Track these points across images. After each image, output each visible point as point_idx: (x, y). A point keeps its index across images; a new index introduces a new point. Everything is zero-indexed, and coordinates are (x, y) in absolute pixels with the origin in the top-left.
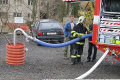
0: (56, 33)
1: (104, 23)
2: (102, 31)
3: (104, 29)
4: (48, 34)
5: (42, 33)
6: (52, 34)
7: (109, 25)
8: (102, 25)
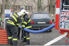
0: (45, 23)
1: (63, 14)
2: (63, 20)
3: (64, 18)
4: (38, 23)
5: (34, 22)
6: (42, 23)
7: (67, 15)
8: (62, 15)
